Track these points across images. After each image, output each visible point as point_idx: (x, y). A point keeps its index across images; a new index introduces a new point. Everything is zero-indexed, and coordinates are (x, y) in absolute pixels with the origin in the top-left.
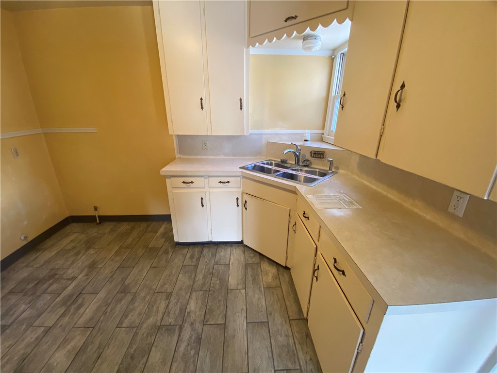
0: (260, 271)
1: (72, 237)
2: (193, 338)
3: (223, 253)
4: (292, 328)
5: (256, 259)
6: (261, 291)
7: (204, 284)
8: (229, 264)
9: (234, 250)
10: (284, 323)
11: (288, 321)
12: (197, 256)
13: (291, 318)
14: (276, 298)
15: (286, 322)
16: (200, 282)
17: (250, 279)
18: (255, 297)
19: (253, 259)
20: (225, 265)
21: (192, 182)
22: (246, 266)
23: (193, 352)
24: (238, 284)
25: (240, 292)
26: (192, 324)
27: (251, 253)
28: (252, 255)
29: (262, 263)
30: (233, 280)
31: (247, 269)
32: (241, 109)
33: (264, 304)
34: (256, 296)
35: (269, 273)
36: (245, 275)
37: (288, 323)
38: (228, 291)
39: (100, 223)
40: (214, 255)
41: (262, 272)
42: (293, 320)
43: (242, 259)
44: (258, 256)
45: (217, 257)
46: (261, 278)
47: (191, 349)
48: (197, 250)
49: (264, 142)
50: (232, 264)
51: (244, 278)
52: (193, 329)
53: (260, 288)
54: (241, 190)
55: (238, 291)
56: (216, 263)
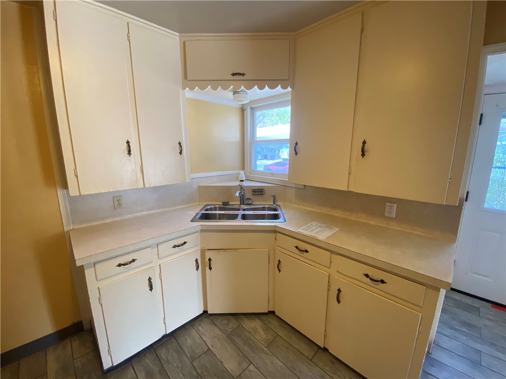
0: (247, 333)
3: (189, 341)
4: (318, 365)
5: (233, 324)
6: (267, 354)
8: (209, 349)
9: (200, 328)
10: (310, 367)
11: (310, 363)
12: (156, 369)
13: (310, 358)
14: (284, 349)
15: (310, 365)
17: (246, 348)
18: (267, 364)
19: (230, 325)
20: (205, 353)
21: (133, 261)
22: (230, 337)
24: (240, 364)
25: (250, 371)
27: (222, 320)
28: (225, 322)
29: (242, 324)
30: (231, 365)
31: (234, 340)
32: (181, 153)
33: (281, 364)
34: (267, 361)
35: (257, 329)
36: (238, 348)
37: (313, 364)
40: (180, 351)
41: (250, 333)
42: (312, 358)
43: (219, 333)
44: (231, 318)
45: (186, 350)
46: (255, 339)
48: (148, 360)
49: (195, 187)
50: (212, 346)
51: (239, 352)
53: (263, 351)
54: (199, 248)
55: (247, 371)
56: (193, 359)
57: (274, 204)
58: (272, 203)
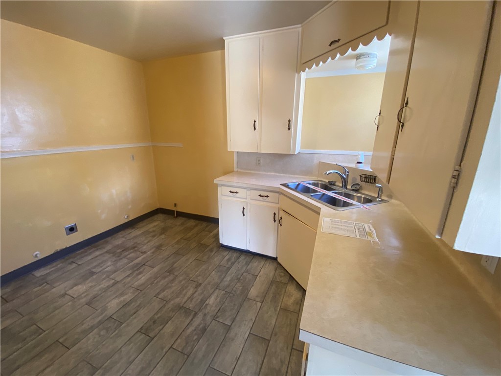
0: (283, 292)
1: (155, 224)
2: (201, 326)
3: (256, 264)
4: (291, 357)
5: (285, 279)
6: (276, 310)
7: (228, 286)
8: (257, 276)
9: (267, 265)
10: (285, 348)
11: (290, 348)
12: (233, 260)
13: (294, 347)
14: (289, 322)
15: (287, 348)
16: (226, 283)
17: (271, 295)
18: (267, 313)
19: (282, 278)
20: (253, 275)
21: (237, 193)
22: (272, 282)
23: (195, 337)
24: (257, 296)
25: (256, 304)
26: (205, 315)
27: (282, 272)
28: (283, 274)
29: (289, 285)
30: (253, 292)
31: (272, 286)
32: (289, 129)
33: (273, 322)
34: (270, 312)
35: (292, 296)
36: (268, 291)
37: (290, 351)
38: (246, 298)
39: (176, 217)
40: (247, 264)
41: (285, 292)
42: (296, 350)
43: (271, 275)
44: (288, 277)
45: (249, 266)
46: (282, 298)
47: (196, 334)
48: (235, 255)
49: (316, 161)
50: (260, 276)
51: (265, 292)
52: (204, 319)
53: (277, 307)
54: (278, 206)
55: (255, 302)
56: (247, 271)
57: (378, 197)
58: (376, 196)
